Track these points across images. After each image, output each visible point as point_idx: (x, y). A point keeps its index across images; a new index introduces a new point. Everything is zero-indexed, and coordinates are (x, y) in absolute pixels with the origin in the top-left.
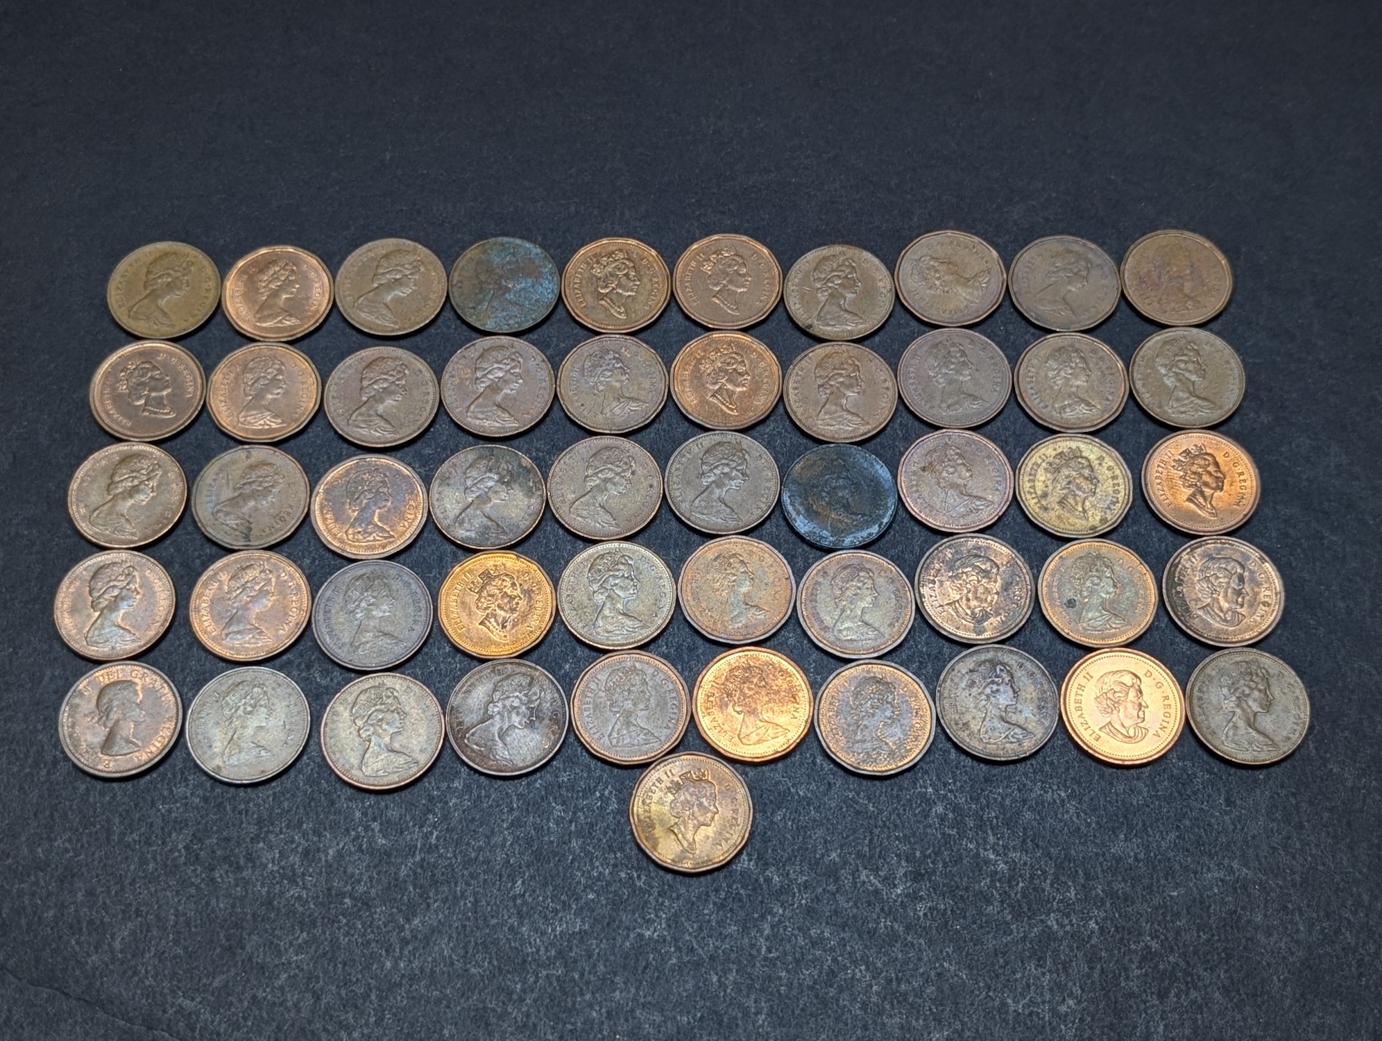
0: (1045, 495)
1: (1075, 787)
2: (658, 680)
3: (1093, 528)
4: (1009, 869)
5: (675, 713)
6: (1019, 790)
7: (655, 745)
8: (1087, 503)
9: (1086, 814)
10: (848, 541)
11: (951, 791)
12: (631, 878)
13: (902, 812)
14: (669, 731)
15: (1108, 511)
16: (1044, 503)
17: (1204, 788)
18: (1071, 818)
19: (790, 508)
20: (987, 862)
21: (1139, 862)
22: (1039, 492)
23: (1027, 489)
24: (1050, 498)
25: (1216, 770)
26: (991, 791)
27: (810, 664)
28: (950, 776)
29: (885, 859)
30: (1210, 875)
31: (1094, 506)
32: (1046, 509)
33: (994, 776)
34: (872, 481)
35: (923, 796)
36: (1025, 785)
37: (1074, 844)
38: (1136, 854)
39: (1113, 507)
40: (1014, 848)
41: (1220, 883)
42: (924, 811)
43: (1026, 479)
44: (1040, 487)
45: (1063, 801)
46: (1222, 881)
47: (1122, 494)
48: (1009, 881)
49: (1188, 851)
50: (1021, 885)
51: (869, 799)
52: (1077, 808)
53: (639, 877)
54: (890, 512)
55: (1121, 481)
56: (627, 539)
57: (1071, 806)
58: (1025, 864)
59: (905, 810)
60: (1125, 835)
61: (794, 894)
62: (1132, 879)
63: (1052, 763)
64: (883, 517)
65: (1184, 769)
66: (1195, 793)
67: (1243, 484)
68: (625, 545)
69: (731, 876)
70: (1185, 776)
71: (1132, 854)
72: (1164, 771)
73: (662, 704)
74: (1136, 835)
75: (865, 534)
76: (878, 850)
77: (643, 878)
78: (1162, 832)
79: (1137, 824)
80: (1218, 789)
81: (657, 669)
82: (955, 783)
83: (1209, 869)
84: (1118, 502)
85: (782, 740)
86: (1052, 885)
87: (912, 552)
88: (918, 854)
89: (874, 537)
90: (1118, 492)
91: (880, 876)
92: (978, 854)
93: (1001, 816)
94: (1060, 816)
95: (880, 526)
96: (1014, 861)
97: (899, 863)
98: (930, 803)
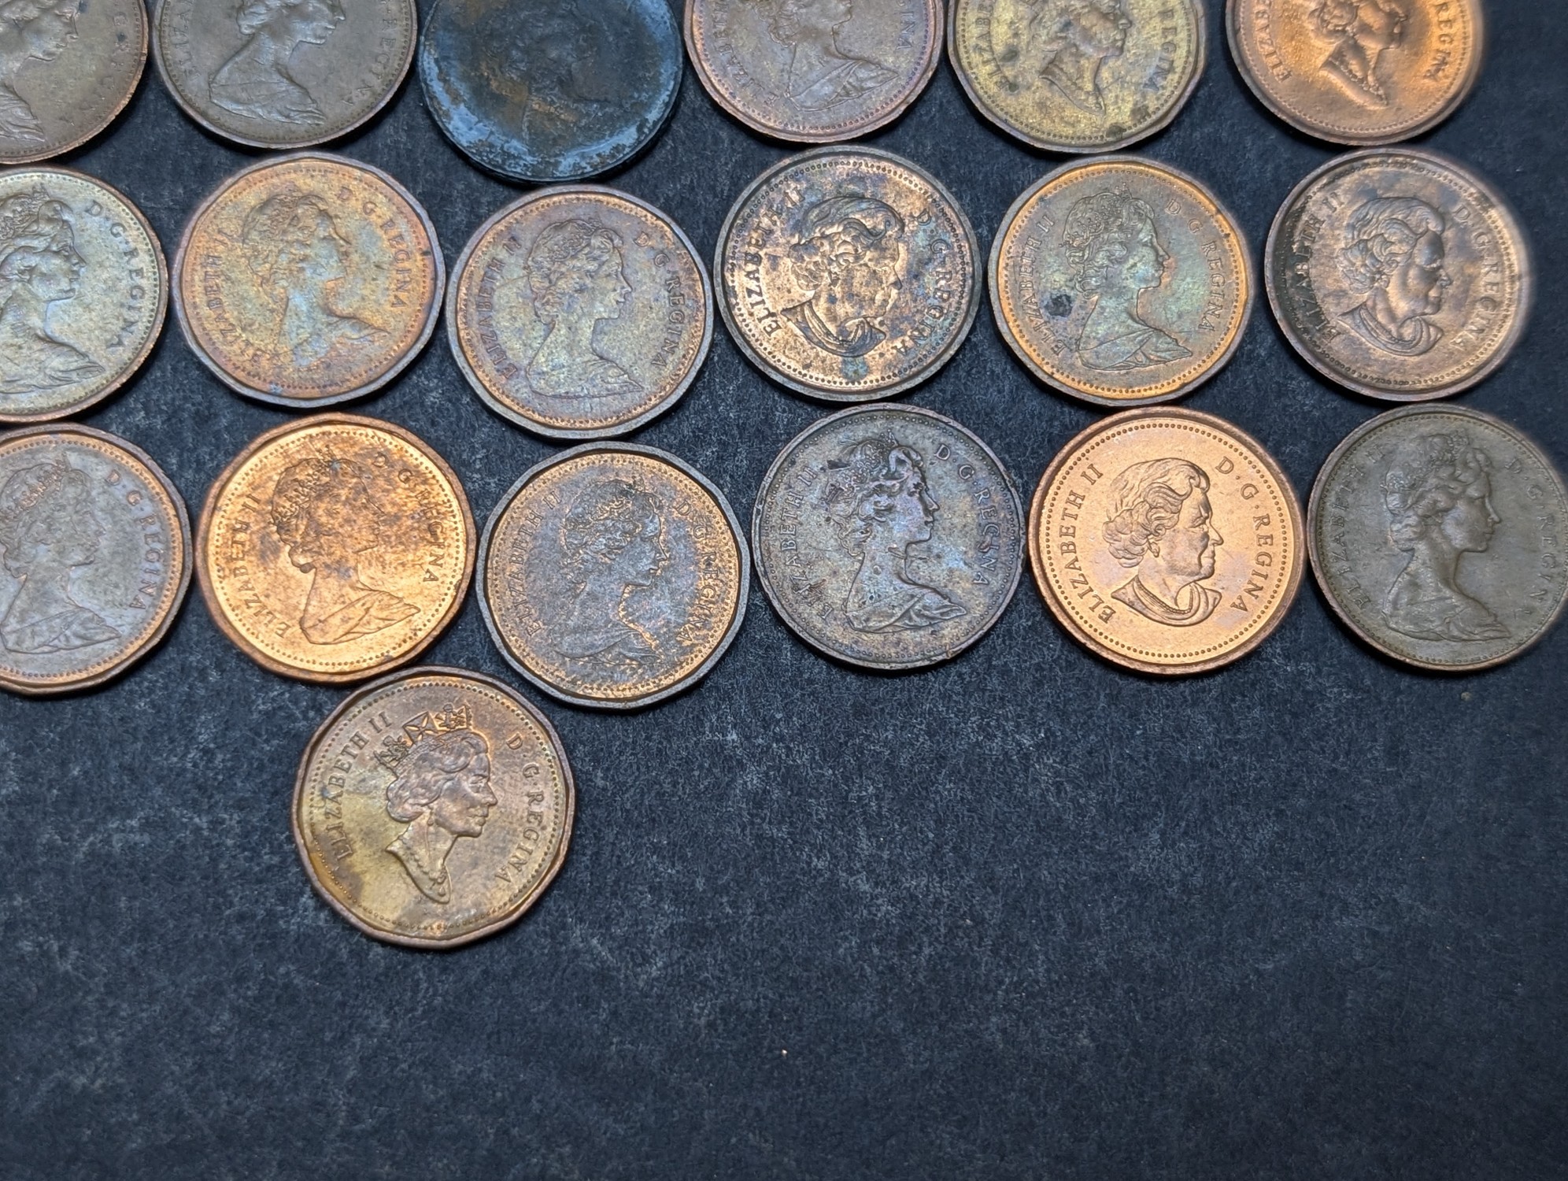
0: (1012, 54)
1: (1055, 726)
2: (119, 492)
3: (1117, 130)
4: (902, 916)
5: (156, 572)
6: (931, 734)
7: (106, 646)
8: (1105, 74)
9: (1078, 787)
10: (567, 164)
11: (780, 738)
12: (45, 954)
13: (667, 787)
14: (141, 613)
15: (1150, 91)
16: (1009, 72)
17: (1340, 723)
18: (1042, 795)
19: (437, 87)
20: (853, 898)
21: (1190, 894)
22: (999, 49)
23: (973, 42)
24: (1023, 62)
25: (1368, 682)
26: (867, 737)
27: (473, 450)
28: (778, 703)
29: (625, 899)
30: (1347, 922)
31: (1119, 79)
32: (1013, 87)
33: (876, 701)
34: (626, 23)
35: (717, 750)
36: (943, 722)
37: (1048, 855)
38: (1185, 875)
39: (1161, 82)
40: (914, 863)
41: (1368, 941)
42: (717, 784)
43: (972, 16)
44: (1001, 35)
45: (1027, 756)
46: (1374, 934)
47: (1182, 51)
48: (901, 943)
49: (1299, 866)
50: (926, 951)
51: (597, 761)
52: (1057, 773)
53: (63, 952)
54: (664, 97)
55: (1179, 20)
56: (62, 161)
57: (1045, 767)
58: (938, 903)
59: (675, 784)
60: (1163, 833)
61: (417, 983)
62: (1176, 934)
63: (1005, 672)
64: (647, 106)
65: (1297, 680)
66: (1320, 736)
67: (1446, 30)
68: (57, 180)
69: (274, 946)
70: (1299, 696)
71: (1176, 876)
72: (1253, 685)
73: (126, 551)
74: (1186, 833)
75: (605, 147)
76: (610, 878)
77: (73, 953)
78: (1243, 826)
79: (1189, 807)
80: (1372, 726)
81: (119, 469)
82: (788, 718)
83: (1345, 909)
84: (1171, 69)
85: (399, 630)
86: (995, 952)
87: (713, 188)
88: (700, 884)
89: (627, 154)
90: (1171, 46)
91: (613, 938)
92: (833, 883)
93: (889, 795)
94: (1018, 790)
95: (640, 130)
96: (913, 897)
97: (656, 906)
98: (732, 765)
